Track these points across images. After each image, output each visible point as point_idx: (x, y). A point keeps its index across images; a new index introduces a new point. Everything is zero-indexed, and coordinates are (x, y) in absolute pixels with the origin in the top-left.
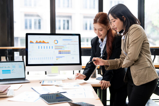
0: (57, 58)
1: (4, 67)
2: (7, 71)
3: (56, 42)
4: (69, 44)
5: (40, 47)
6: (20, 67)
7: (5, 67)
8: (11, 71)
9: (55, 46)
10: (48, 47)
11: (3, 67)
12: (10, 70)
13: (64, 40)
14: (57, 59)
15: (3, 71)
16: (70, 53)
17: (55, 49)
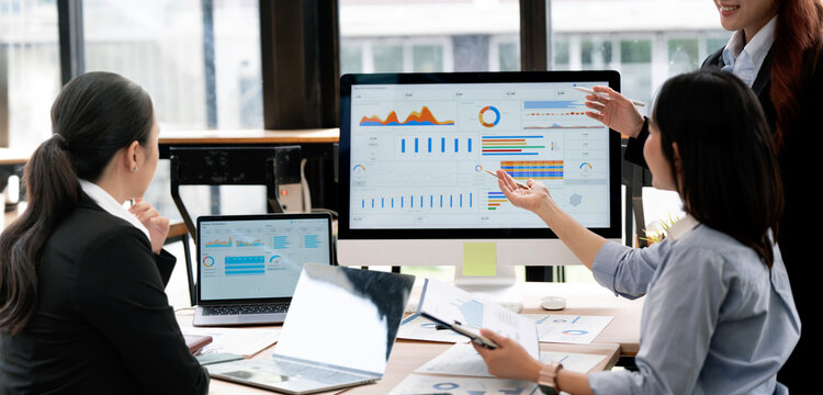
0: (494, 201)
1: (234, 244)
2: (248, 260)
3: (490, 117)
4: (555, 127)
5: (410, 145)
6: (311, 242)
7: (240, 244)
8: (267, 263)
9: (486, 139)
10: (450, 145)
11: (230, 244)
12: (261, 259)
13: (529, 105)
14: (492, 207)
15: (229, 260)
16: (561, 174)
17: (486, 152)
